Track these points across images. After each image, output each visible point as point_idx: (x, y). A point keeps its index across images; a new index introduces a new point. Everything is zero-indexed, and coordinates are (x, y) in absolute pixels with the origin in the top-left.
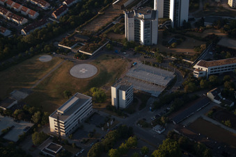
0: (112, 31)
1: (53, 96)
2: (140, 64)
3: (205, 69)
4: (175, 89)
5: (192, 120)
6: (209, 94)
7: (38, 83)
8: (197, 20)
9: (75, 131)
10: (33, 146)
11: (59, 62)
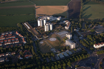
1: (58, 45)
2: (57, 33)
3: (68, 27)
6: (75, 30)
7: (51, 46)
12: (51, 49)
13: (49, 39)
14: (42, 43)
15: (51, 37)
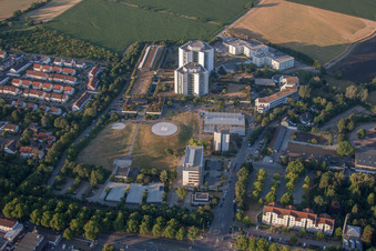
0: (160, 91)
1: (155, 156)
2: (207, 113)
3: (266, 105)
4: (253, 127)
5: (285, 146)
6: (284, 123)
7: (131, 148)
8: (217, 69)
9: (204, 178)
10: (180, 201)
11: (134, 127)
12: (121, 158)
13: (152, 124)
14: (119, 126)
15: (170, 120)
